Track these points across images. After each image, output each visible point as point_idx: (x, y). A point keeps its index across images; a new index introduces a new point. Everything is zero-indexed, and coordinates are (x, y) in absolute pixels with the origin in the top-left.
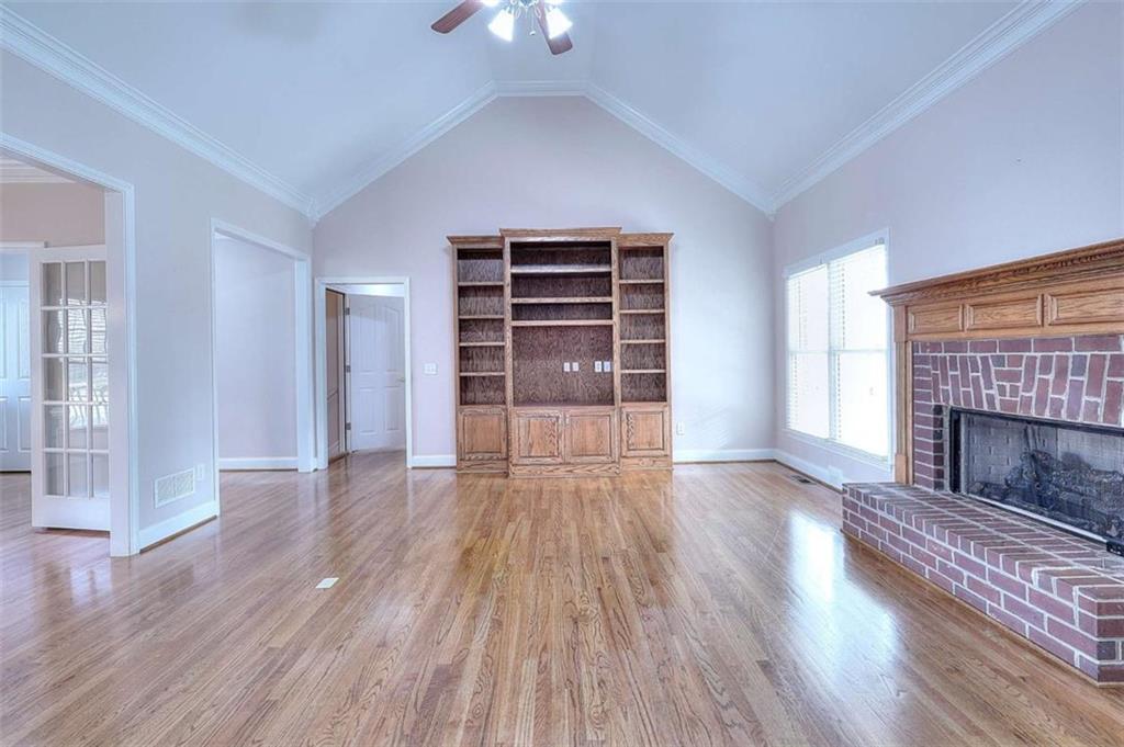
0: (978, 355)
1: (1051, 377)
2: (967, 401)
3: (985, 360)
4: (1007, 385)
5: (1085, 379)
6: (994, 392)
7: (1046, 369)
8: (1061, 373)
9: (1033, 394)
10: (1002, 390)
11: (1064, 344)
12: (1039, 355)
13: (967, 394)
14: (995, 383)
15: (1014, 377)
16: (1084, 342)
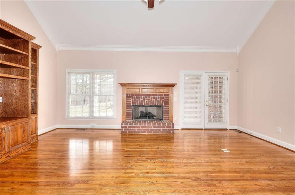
0: (142, 96)
1: (155, 99)
2: (140, 104)
3: (144, 97)
4: (148, 101)
5: (159, 100)
6: (145, 102)
7: (154, 98)
8: (156, 99)
9: (152, 102)
10: (147, 102)
11: (157, 95)
12: (153, 96)
13: (140, 103)
14: (145, 101)
15: (149, 100)
16: (159, 95)
